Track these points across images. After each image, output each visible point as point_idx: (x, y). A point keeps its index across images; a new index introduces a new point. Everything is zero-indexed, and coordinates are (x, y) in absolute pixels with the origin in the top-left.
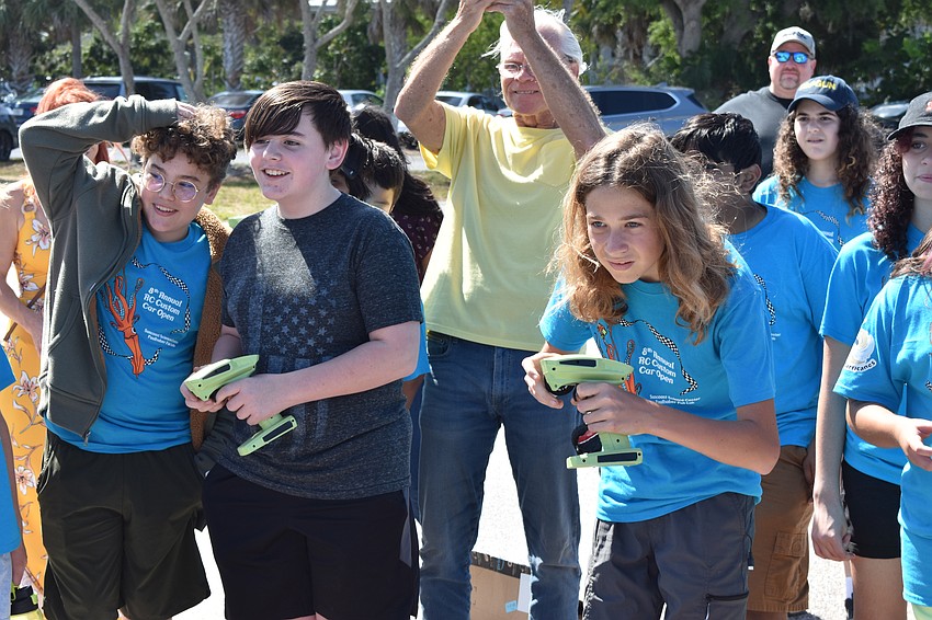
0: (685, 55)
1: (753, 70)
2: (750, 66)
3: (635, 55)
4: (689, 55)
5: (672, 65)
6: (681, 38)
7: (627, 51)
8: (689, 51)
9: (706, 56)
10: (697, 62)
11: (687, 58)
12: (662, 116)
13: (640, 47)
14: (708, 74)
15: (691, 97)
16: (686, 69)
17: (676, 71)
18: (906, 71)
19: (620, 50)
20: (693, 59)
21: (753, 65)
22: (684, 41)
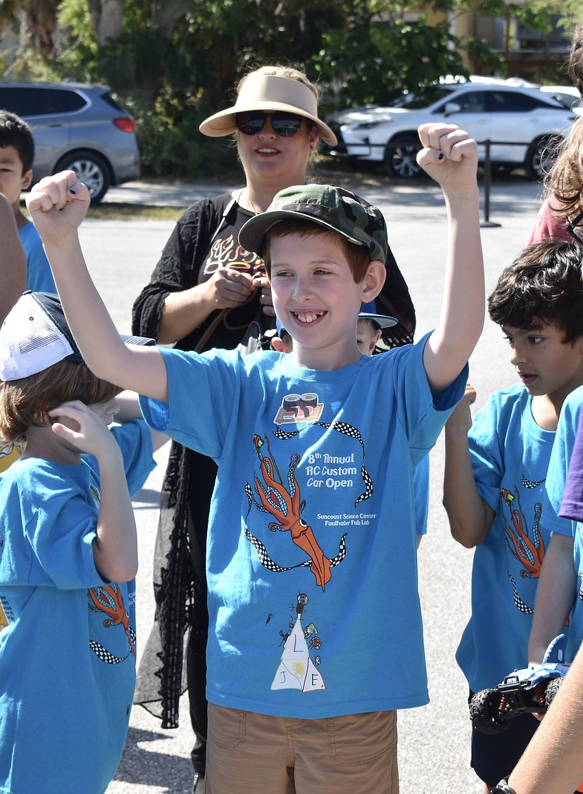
0: (103, 43)
1: (188, 63)
2: (184, 59)
3: (42, 44)
4: (108, 44)
5: (87, 55)
6: (97, 20)
7: (32, 38)
8: (109, 39)
9: (130, 46)
10: (119, 52)
11: (106, 48)
12: (68, 120)
13: (49, 33)
14: (132, 68)
15: (106, 97)
16: (104, 61)
17: (91, 64)
18: (377, 68)
19: (25, 36)
20: (113, 49)
21: (188, 58)
22: (103, 25)
